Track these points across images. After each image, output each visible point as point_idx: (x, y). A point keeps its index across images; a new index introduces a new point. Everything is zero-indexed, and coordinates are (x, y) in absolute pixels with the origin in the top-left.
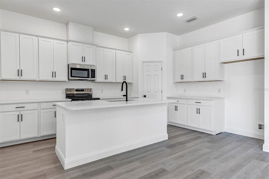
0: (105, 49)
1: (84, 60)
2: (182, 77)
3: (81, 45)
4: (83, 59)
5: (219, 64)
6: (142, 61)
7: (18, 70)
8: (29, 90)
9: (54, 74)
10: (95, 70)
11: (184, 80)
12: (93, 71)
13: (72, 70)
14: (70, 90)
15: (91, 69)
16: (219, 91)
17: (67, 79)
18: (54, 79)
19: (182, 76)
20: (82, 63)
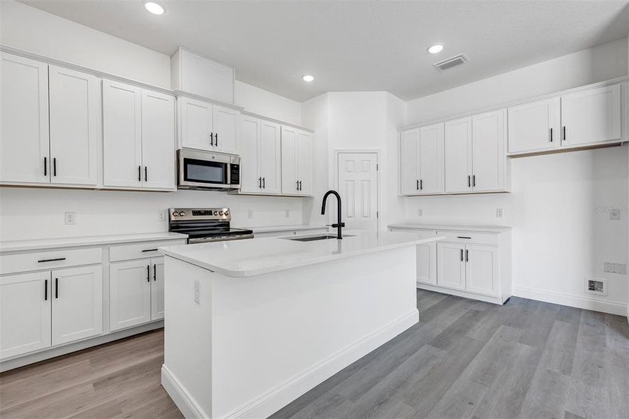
0: (258, 120)
1: (214, 142)
2: (420, 185)
3: (209, 105)
4: (214, 139)
5: (505, 157)
6: (336, 150)
7: (45, 158)
8: (74, 213)
9: (142, 173)
10: (238, 166)
11: (423, 192)
12: (235, 169)
13: (188, 165)
14: (179, 211)
15: (231, 165)
16: (499, 213)
17: (173, 187)
18: (143, 185)
19: (419, 183)
20: (211, 148)
